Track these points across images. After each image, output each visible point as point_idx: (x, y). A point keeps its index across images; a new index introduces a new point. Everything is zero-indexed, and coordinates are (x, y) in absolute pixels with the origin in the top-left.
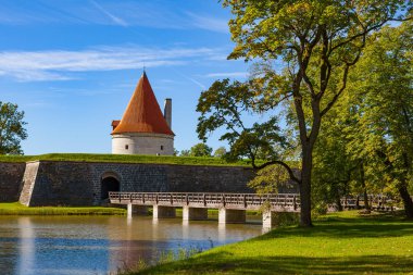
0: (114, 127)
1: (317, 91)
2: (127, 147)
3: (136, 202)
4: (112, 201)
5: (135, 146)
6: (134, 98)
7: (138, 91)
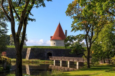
0: (51, 38)
1: (90, 38)
2: (54, 44)
3: (56, 59)
4: (50, 59)
5: (57, 43)
6: (57, 30)
7: (57, 28)
